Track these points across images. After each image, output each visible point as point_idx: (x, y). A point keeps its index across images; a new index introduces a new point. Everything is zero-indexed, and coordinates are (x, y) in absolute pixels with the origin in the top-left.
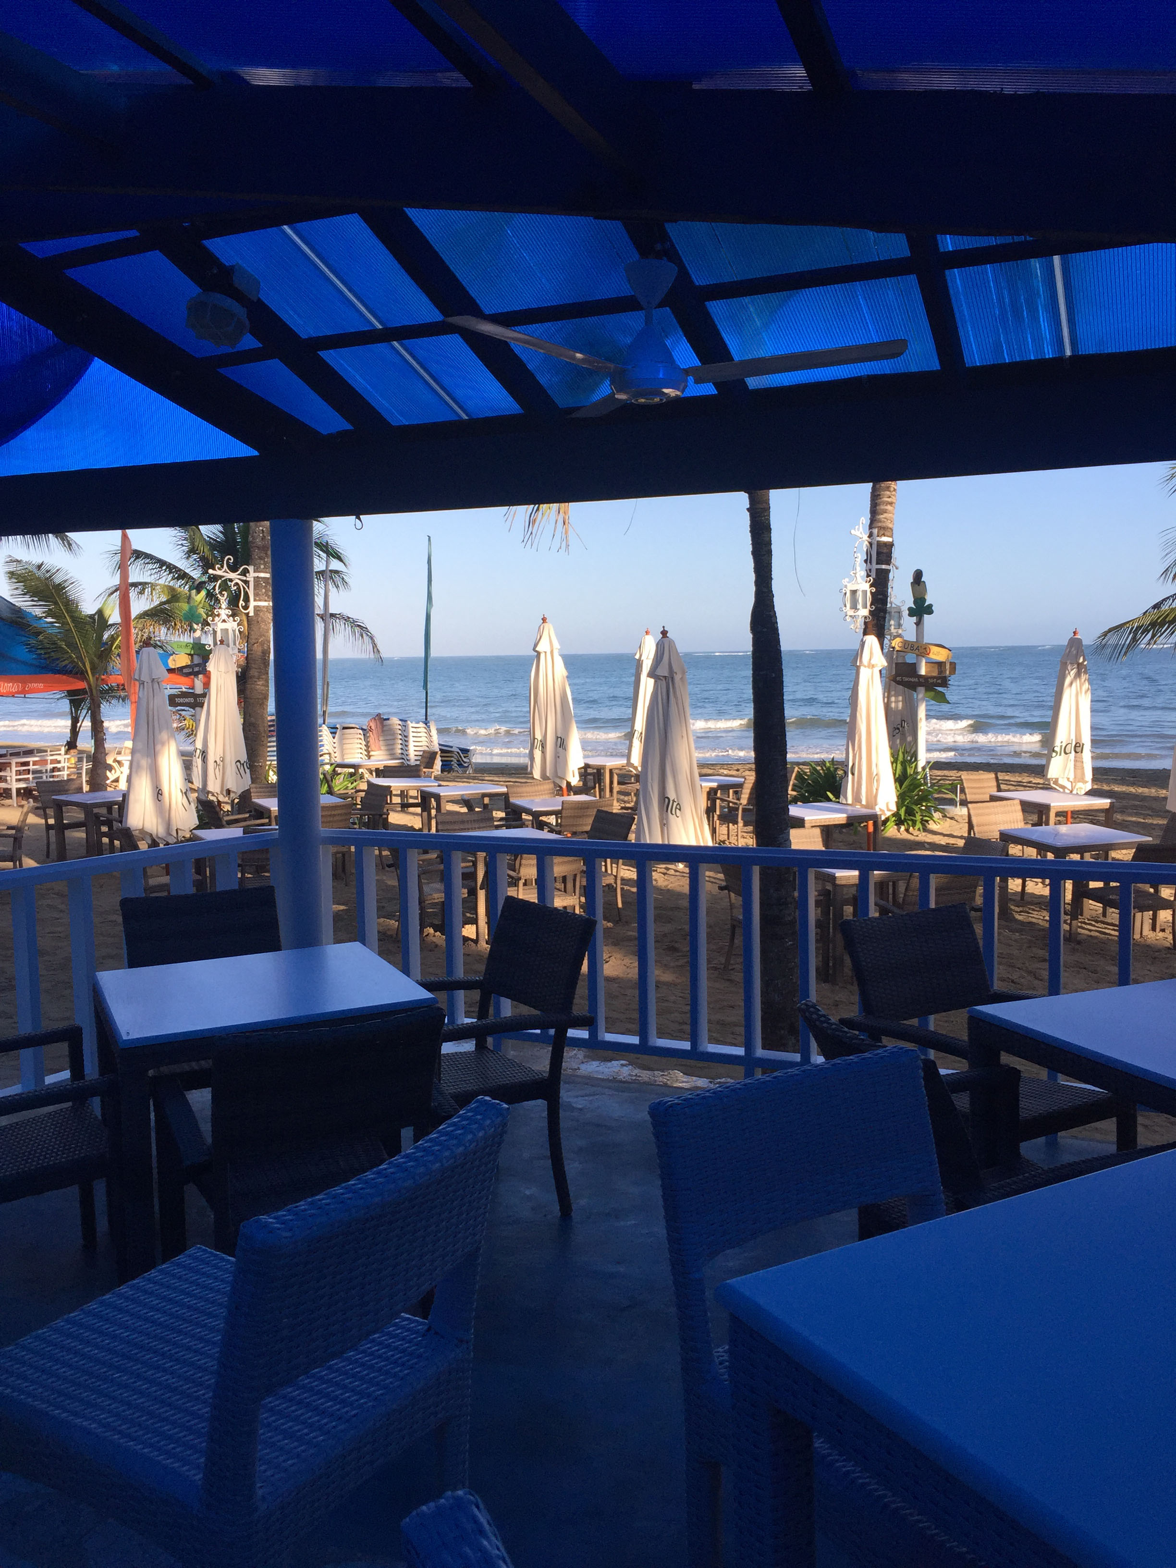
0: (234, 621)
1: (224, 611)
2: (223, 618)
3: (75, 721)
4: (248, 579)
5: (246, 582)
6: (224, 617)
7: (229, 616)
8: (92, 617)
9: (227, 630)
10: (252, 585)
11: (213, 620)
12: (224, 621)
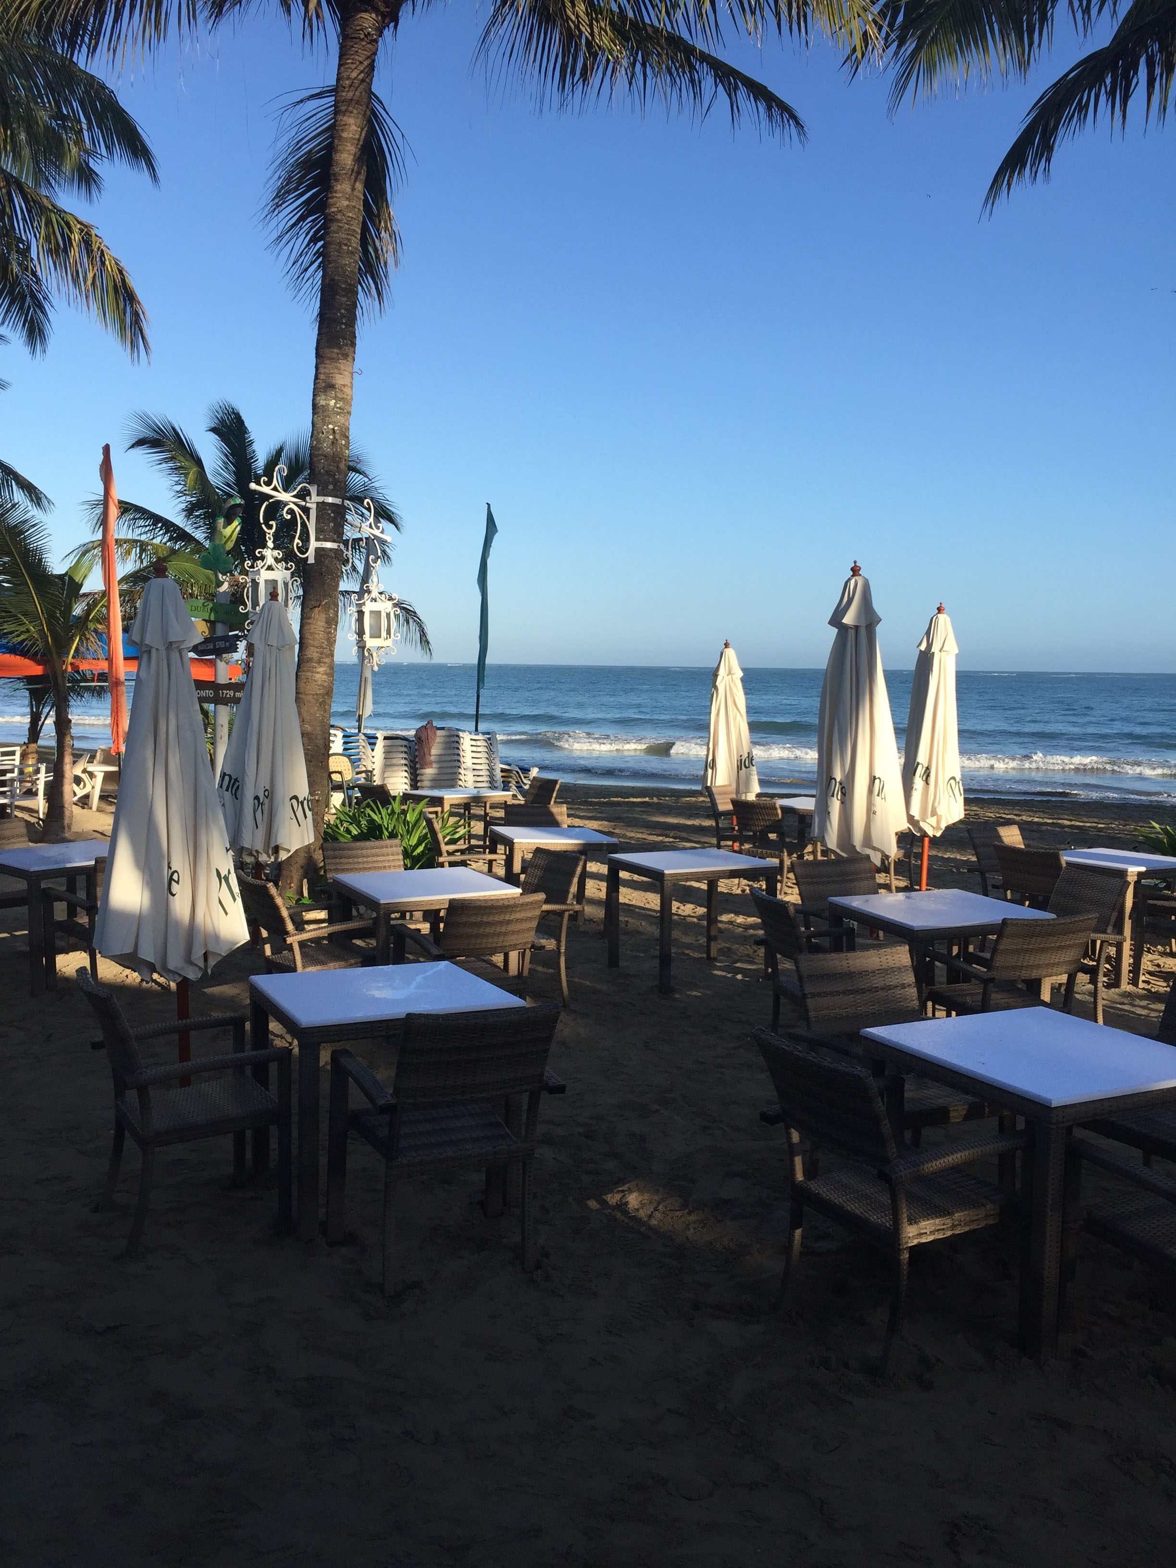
0: (287, 569)
1: (270, 554)
2: (269, 563)
3: (35, 718)
4: (308, 505)
5: (306, 510)
6: (270, 561)
7: (277, 560)
8: (61, 577)
9: (275, 582)
10: (313, 514)
11: (252, 567)
12: (270, 568)
